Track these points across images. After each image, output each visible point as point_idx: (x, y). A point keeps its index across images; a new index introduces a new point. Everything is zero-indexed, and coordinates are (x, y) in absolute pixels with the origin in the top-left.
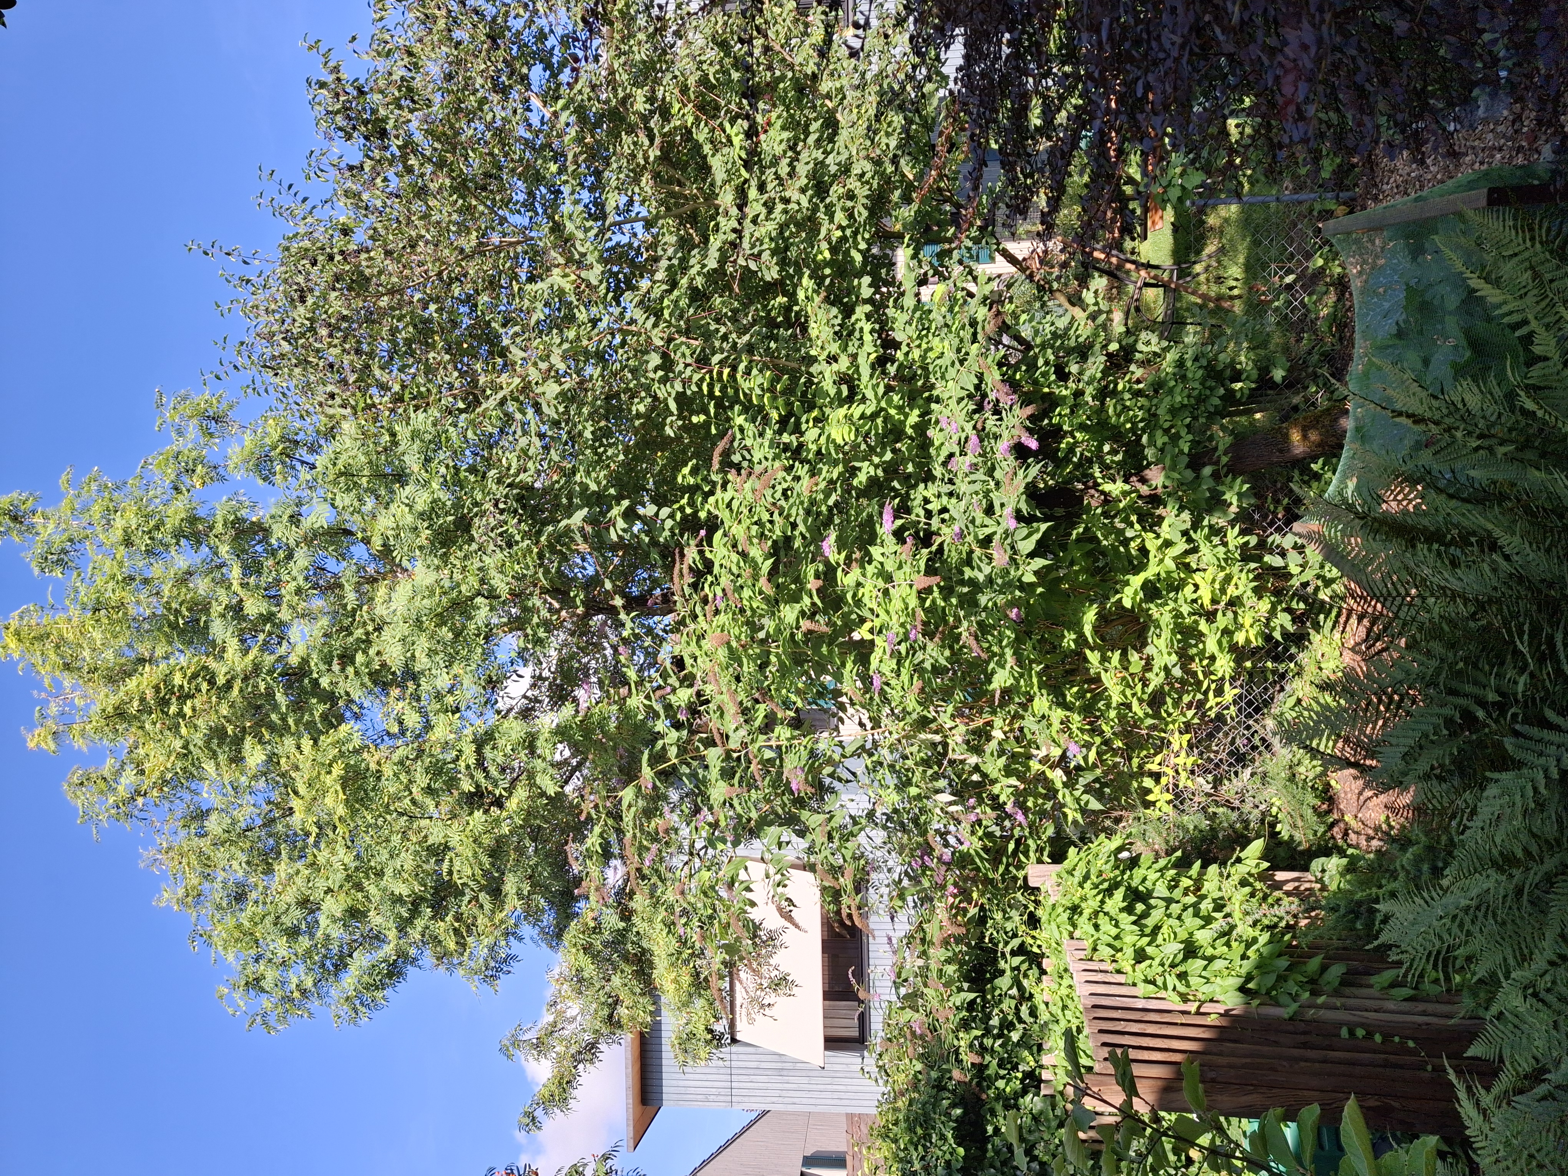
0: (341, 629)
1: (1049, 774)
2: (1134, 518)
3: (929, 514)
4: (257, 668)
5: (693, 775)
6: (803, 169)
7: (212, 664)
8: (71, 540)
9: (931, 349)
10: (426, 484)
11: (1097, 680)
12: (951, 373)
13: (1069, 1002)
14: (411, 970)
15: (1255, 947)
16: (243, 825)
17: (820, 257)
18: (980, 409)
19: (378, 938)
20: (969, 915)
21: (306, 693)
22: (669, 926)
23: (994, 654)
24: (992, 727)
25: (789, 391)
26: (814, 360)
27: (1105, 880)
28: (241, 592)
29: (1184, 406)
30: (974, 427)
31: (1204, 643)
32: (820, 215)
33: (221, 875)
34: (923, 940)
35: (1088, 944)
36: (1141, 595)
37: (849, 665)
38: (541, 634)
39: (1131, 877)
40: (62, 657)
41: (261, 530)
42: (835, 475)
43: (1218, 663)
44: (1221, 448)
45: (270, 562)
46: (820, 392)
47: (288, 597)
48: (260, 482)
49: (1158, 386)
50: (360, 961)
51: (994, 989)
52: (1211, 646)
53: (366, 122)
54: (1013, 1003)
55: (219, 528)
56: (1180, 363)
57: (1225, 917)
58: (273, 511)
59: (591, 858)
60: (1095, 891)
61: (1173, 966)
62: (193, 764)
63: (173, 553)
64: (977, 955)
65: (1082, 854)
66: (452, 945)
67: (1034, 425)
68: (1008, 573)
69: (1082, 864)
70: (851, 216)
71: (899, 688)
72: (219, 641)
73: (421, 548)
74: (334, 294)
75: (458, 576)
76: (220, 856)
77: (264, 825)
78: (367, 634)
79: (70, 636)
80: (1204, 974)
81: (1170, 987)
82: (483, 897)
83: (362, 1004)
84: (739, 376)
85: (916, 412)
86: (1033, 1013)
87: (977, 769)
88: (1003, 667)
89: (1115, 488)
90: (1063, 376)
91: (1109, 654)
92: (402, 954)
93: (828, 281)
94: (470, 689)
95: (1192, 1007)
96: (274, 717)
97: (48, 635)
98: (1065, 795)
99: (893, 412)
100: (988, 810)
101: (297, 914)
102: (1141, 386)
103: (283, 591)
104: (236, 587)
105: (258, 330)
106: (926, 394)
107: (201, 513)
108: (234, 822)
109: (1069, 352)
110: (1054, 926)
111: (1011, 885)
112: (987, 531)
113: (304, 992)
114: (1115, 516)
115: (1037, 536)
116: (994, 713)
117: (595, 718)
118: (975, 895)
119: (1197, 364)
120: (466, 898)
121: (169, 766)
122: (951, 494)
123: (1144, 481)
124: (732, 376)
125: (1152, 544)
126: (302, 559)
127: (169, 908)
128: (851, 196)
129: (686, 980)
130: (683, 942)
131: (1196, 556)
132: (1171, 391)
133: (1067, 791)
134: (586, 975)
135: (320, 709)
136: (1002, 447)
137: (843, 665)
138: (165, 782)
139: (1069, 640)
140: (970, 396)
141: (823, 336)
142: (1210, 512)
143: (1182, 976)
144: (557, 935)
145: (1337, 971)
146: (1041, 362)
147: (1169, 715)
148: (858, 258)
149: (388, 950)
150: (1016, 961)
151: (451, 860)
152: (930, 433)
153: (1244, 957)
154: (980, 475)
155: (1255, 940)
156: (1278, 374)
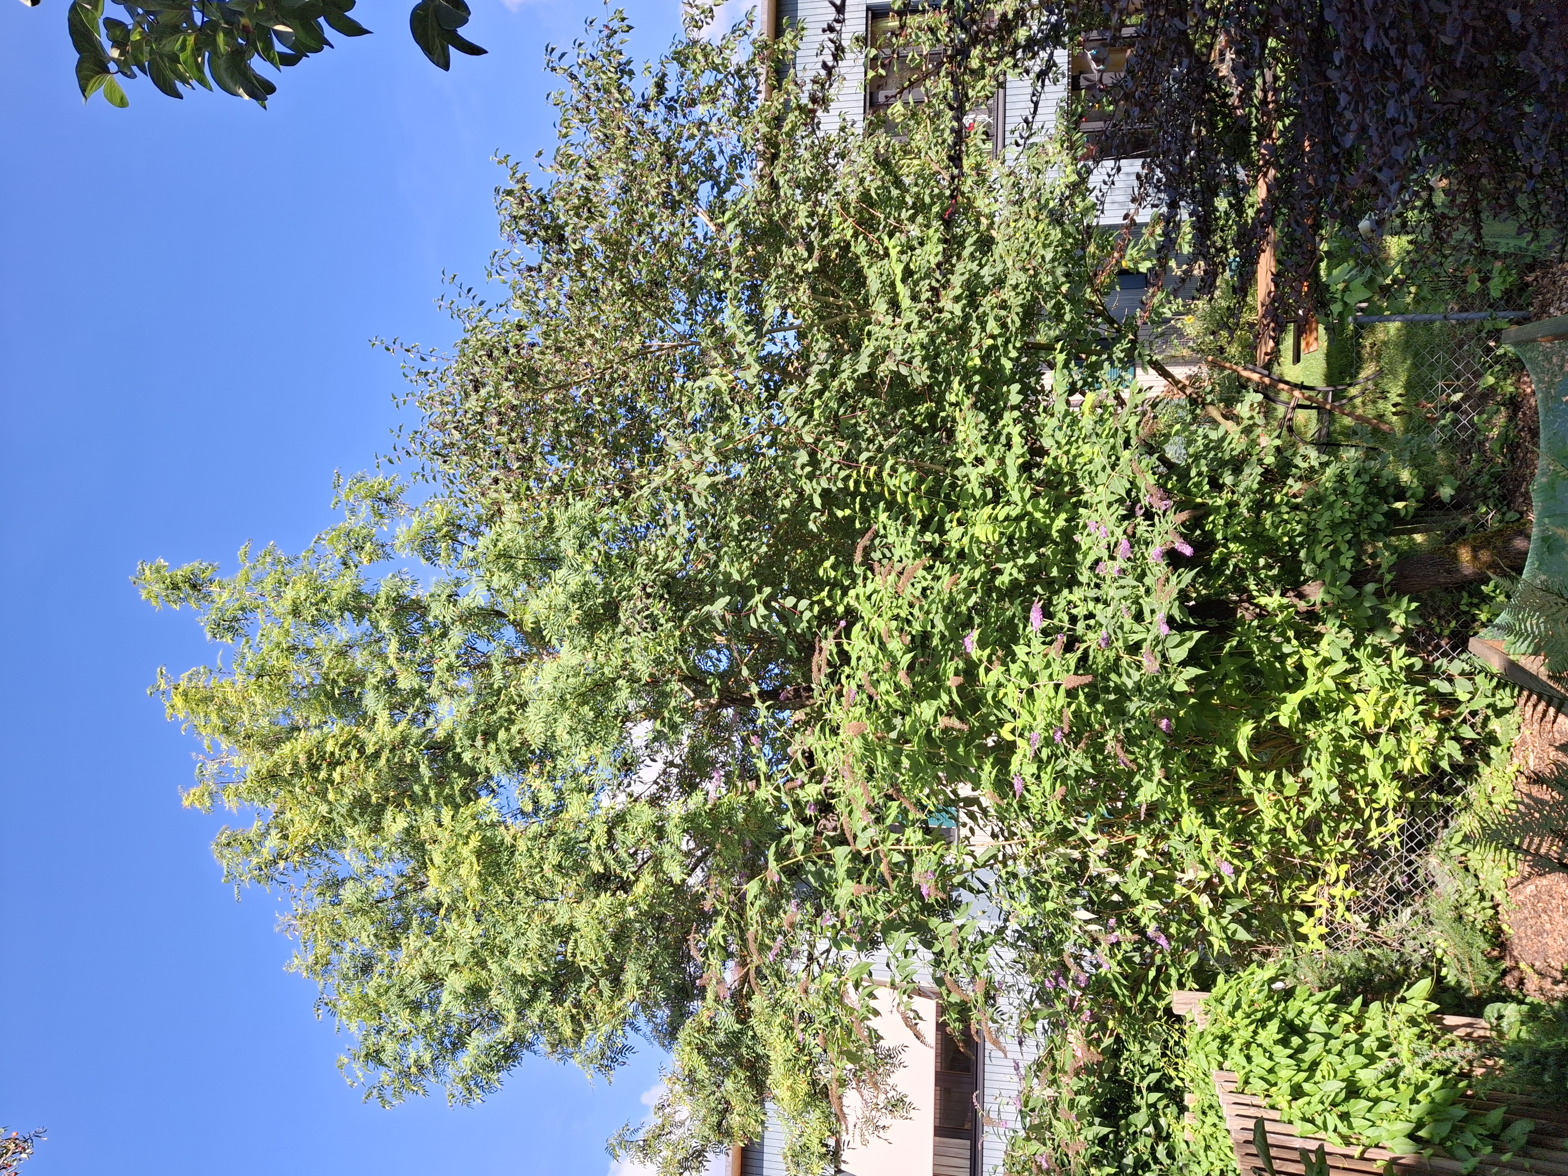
0: (486, 707)
1: (1195, 898)
2: (1291, 633)
3: (1073, 620)
4: (404, 741)
5: (819, 875)
6: (957, 280)
7: (363, 734)
8: (243, 609)
9: (1082, 455)
10: (578, 569)
11: (1249, 801)
12: (1102, 478)
13: (1213, 1142)
14: (526, 1054)
15: (1426, 1091)
16: (376, 895)
17: (970, 363)
18: (1130, 515)
19: (496, 1019)
20: (1103, 1046)
21: (448, 767)
22: (789, 1030)
23: (1140, 767)
24: (1135, 846)
25: (932, 493)
26: (960, 462)
27: (1256, 1011)
28: (396, 666)
29: (1344, 521)
30: (1125, 532)
31: (1366, 769)
32: (973, 324)
33: (349, 946)
34: (1054, 1070)
35: (1239, 1076)
36: (1298, 715)
37: (987, 767)
38: (678, 719)
39: (1286, 1009)
40: (224, 721)
41: (419, 608)
42: (977, 575)
43: (1381, 790)
44: (1385, 566)
45: (426, 639)
46: (964, 494)
47: (439, 673)
48: (423, 561)
49: (1317, 499)
50: (477, 1041)
51: (1128, 1125)
52: (1374, 770)
53: (546, 228)
54: (1149, 1142)
55: (382, 603)
56: (1341, 478)
57: (1391, 1056)
58: (433, 590)
59: (713, 950)
60: (1248, 1021)
61: (1334, 1104)
62: (334, 832)
63: (337, 625)
64: (1111, 1089)
65: (1232, 982)
66: (567, 1030)
67: (1187, 532)
68: (1158, 681)
69: (1232, 994)
70: (1004, 326)
71: (1039, 794)
72: (370, 713)
73: (570, 628)
74: (506, 384)
75: (601, 658)
76: (352, 926)
77: (395, 898)
78: (510, 713)
79: (233, 699)
80: (1368, 1116)
81: (1331, 1127)
82: (604, 984)
83: (476, 1084)
84: (885, 474)
85: (1063, 516)
86: (1170, 1155)
87: (1116, 888)
88: (1151, 780)
89: (1273, 601)
90: (1216, 485)
91: (1262, 775)
92: (519, 1039)
93: (976, 388)
94: (605, 771)
95: (1356, 1152)
96: (417, 788)
97: (212, 699)
98: (1209, 923)
99: (1038, 515)
100: (1128, 932)
101: (420, 987)
102: (1299, 500)
103: (435, 667)
104: (392, 660)
105: (432, 419)
106: (1074, 499)
107: (365, 589)
108: (368, 891)
109: (1223, 464)
110: (1202, 1055)
111: (1150, 1016)
112: (1136, 637)
113: (421, 1068)
114: (1270, 631)
115: (1190, 644)
116: (1137, 829)
117: (724, 809)
118: (1111, 1024)
119: (1358, 480)
120: (586, 985)
121: (312, 832)
122: (1097, 600)
123: (1301, 596)
124: (878, 474)
125: (1310, 662)
126: (457, 636)
127: (297, 975)
128: (1004, 305)
129: (803, 1087)
130: (801, 1048)
131: (1357, 676)
132: (1331, 506)
133: (1213, 919)
134: (699, 1076)
135: (460, 783)
136: (1153, 553)
137: (980, 767)
138: (308, 848)
139: (1221, 756)
140: (1121, 501)
141: (972, 438)
142: (1371, 631)
143: (1344, 1117)
144: (671, 1033)
145: (1521, 1128)
146: (1193, 473)
147: (1325, 844)
148: (1008, 365)
149: (505, 1032)
150: (1154, 1097)
151: (576, 941)
152: (1077, 537)
153: (1413, 1101)
154: (1130, 580)
155: (1425, 1085)
156: (1446, 492)
